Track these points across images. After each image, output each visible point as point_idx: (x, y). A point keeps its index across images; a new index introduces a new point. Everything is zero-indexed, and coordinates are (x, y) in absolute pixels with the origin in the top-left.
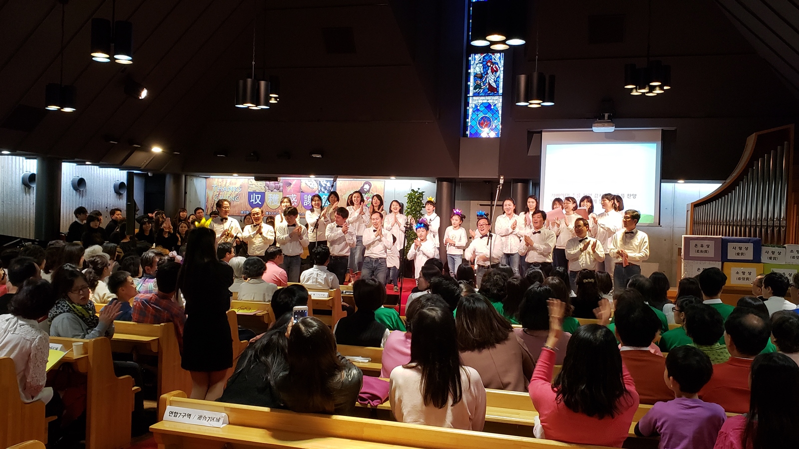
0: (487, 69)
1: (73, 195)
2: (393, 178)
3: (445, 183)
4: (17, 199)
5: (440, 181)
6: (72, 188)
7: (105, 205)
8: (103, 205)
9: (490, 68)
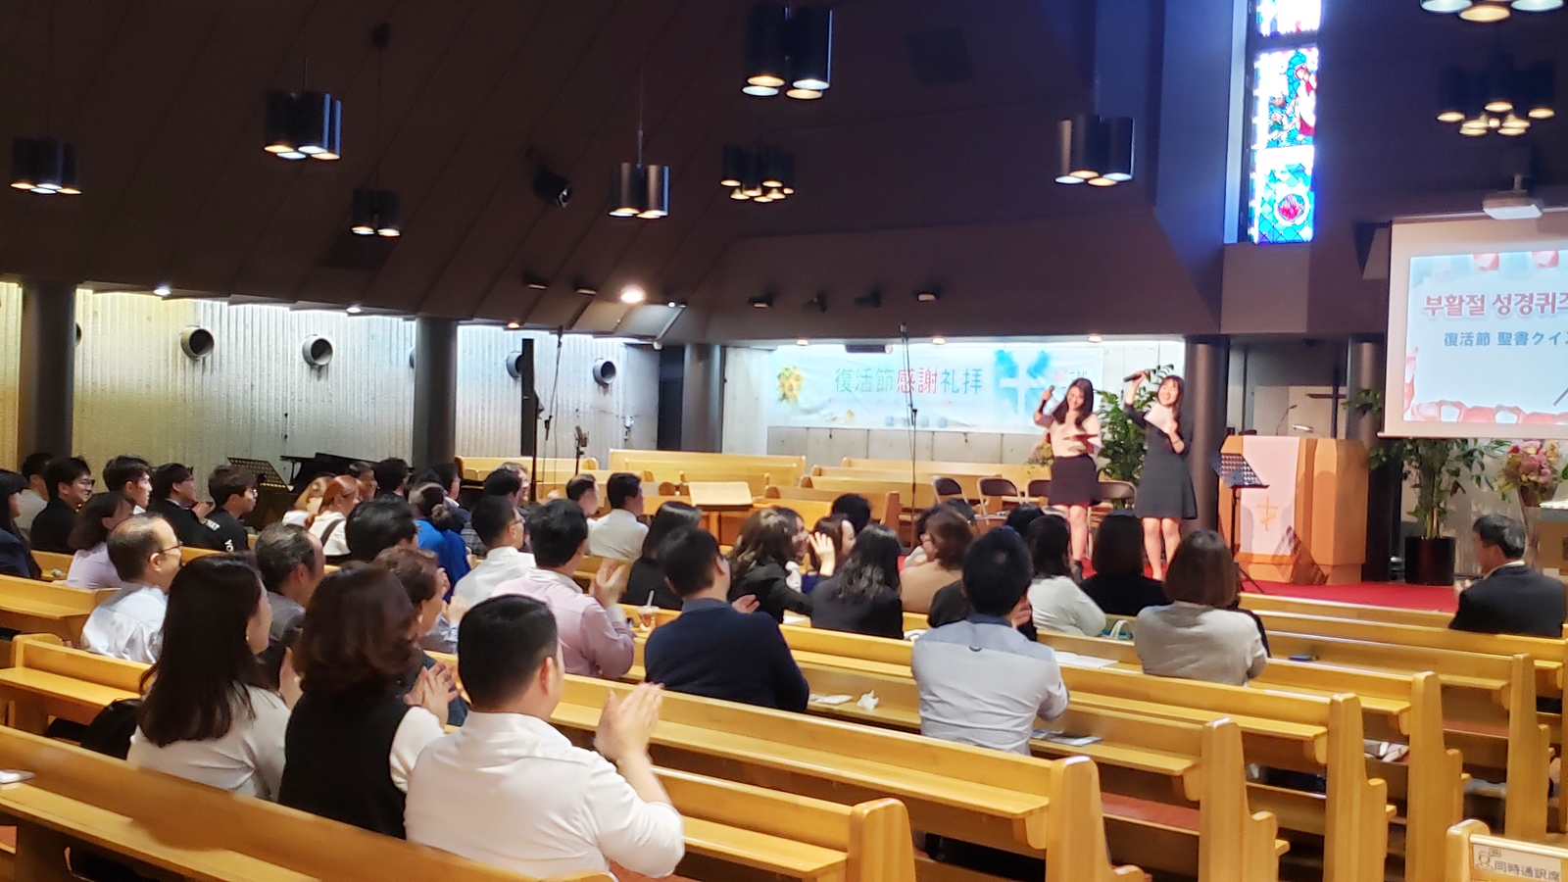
0: (1296, 84)
1: (508, 387)
4: (401, 393)
6: (506, 373)
7: (573, 407)
8: (570, 405)
9: (1303, 83)
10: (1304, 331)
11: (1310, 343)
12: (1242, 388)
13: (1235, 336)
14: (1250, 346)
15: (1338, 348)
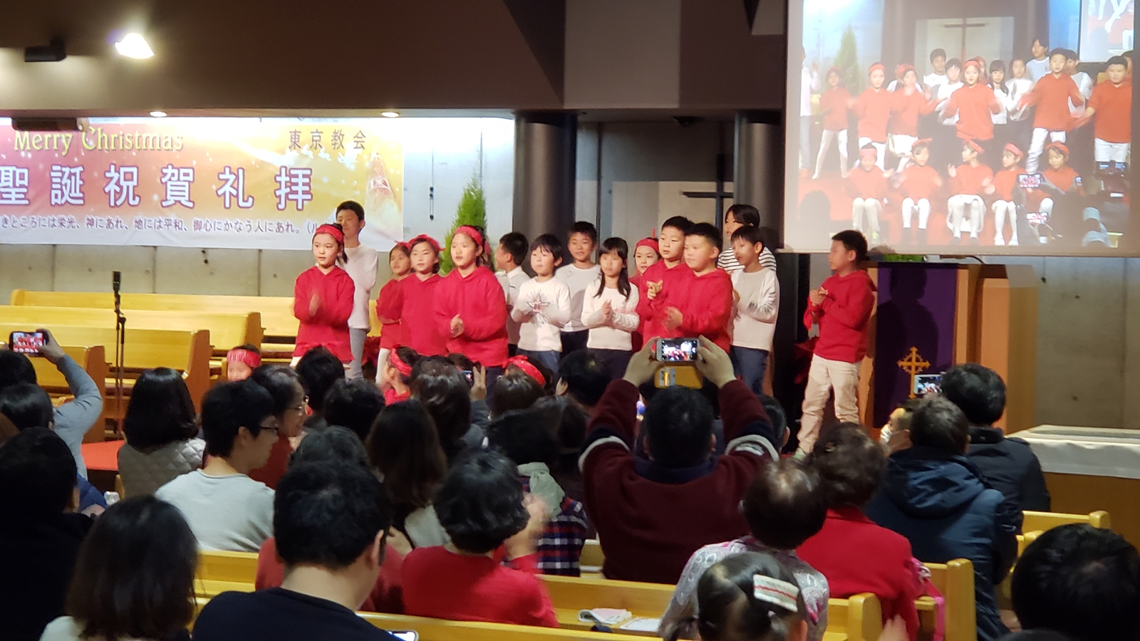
2: (390, 114)
3: (539, 129)
5: (526, 118)
10: (675, 106)
11: (686, 121)
12: (595, 183)
13: (584, 112)
14: (603, 125)
15: (721, 130)
